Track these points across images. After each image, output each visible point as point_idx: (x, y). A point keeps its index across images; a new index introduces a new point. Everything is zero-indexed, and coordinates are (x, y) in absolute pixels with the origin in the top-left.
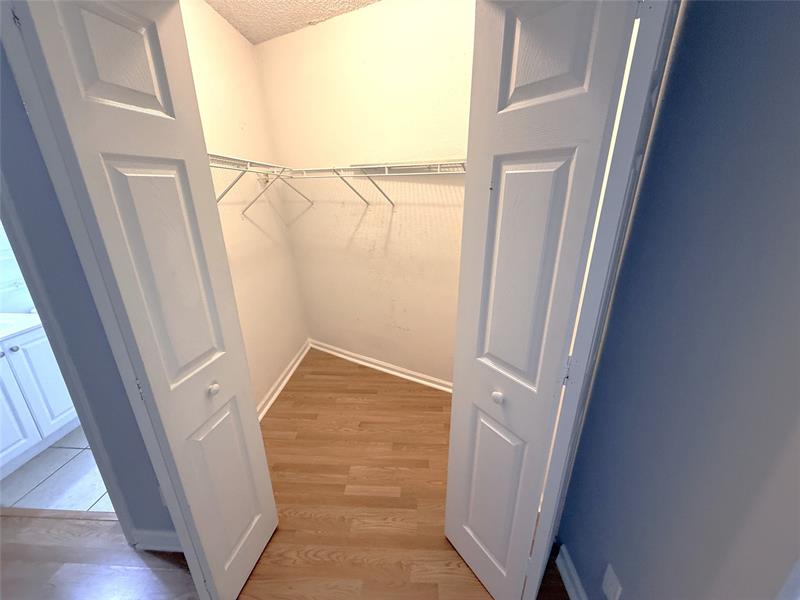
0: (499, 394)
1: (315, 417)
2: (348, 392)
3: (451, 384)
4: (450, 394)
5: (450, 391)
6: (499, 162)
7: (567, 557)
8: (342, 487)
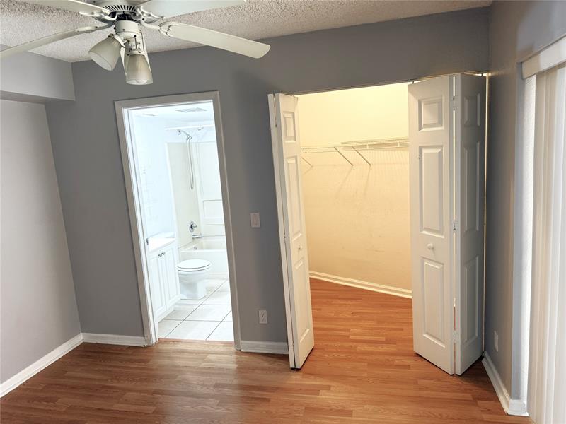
0: (430, 245)
1: (320, 309)
2: (339, 299)
3: (411, 292)
4: (411, 299)
5: (411, 297)
6: (421, 149)
7: (489, 360)
8: (348, 337)
